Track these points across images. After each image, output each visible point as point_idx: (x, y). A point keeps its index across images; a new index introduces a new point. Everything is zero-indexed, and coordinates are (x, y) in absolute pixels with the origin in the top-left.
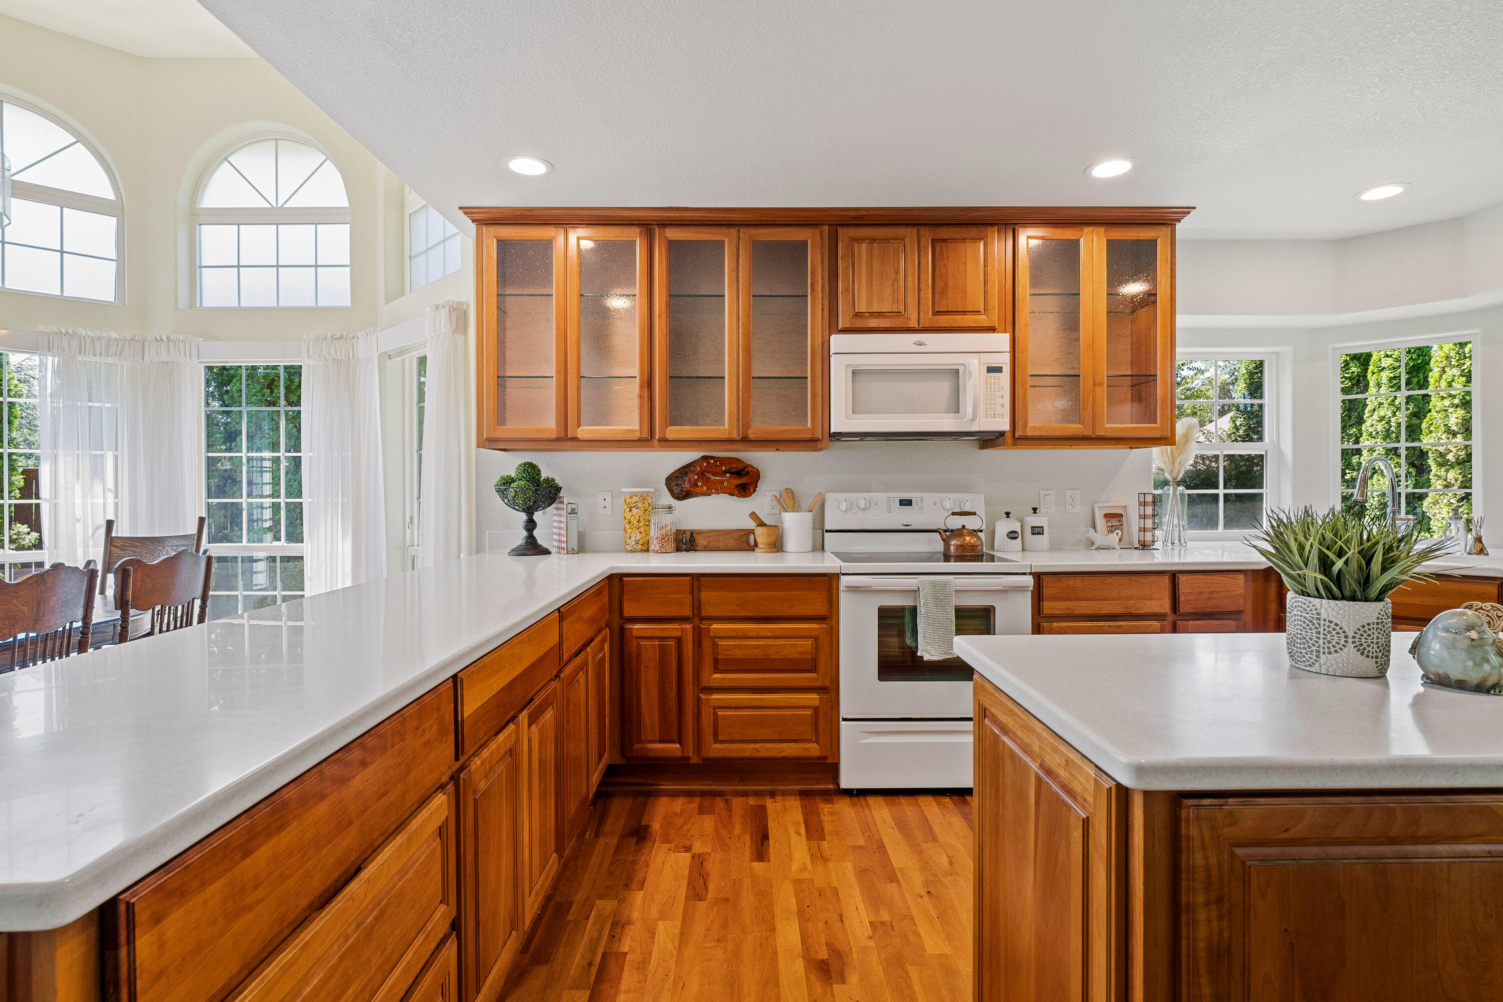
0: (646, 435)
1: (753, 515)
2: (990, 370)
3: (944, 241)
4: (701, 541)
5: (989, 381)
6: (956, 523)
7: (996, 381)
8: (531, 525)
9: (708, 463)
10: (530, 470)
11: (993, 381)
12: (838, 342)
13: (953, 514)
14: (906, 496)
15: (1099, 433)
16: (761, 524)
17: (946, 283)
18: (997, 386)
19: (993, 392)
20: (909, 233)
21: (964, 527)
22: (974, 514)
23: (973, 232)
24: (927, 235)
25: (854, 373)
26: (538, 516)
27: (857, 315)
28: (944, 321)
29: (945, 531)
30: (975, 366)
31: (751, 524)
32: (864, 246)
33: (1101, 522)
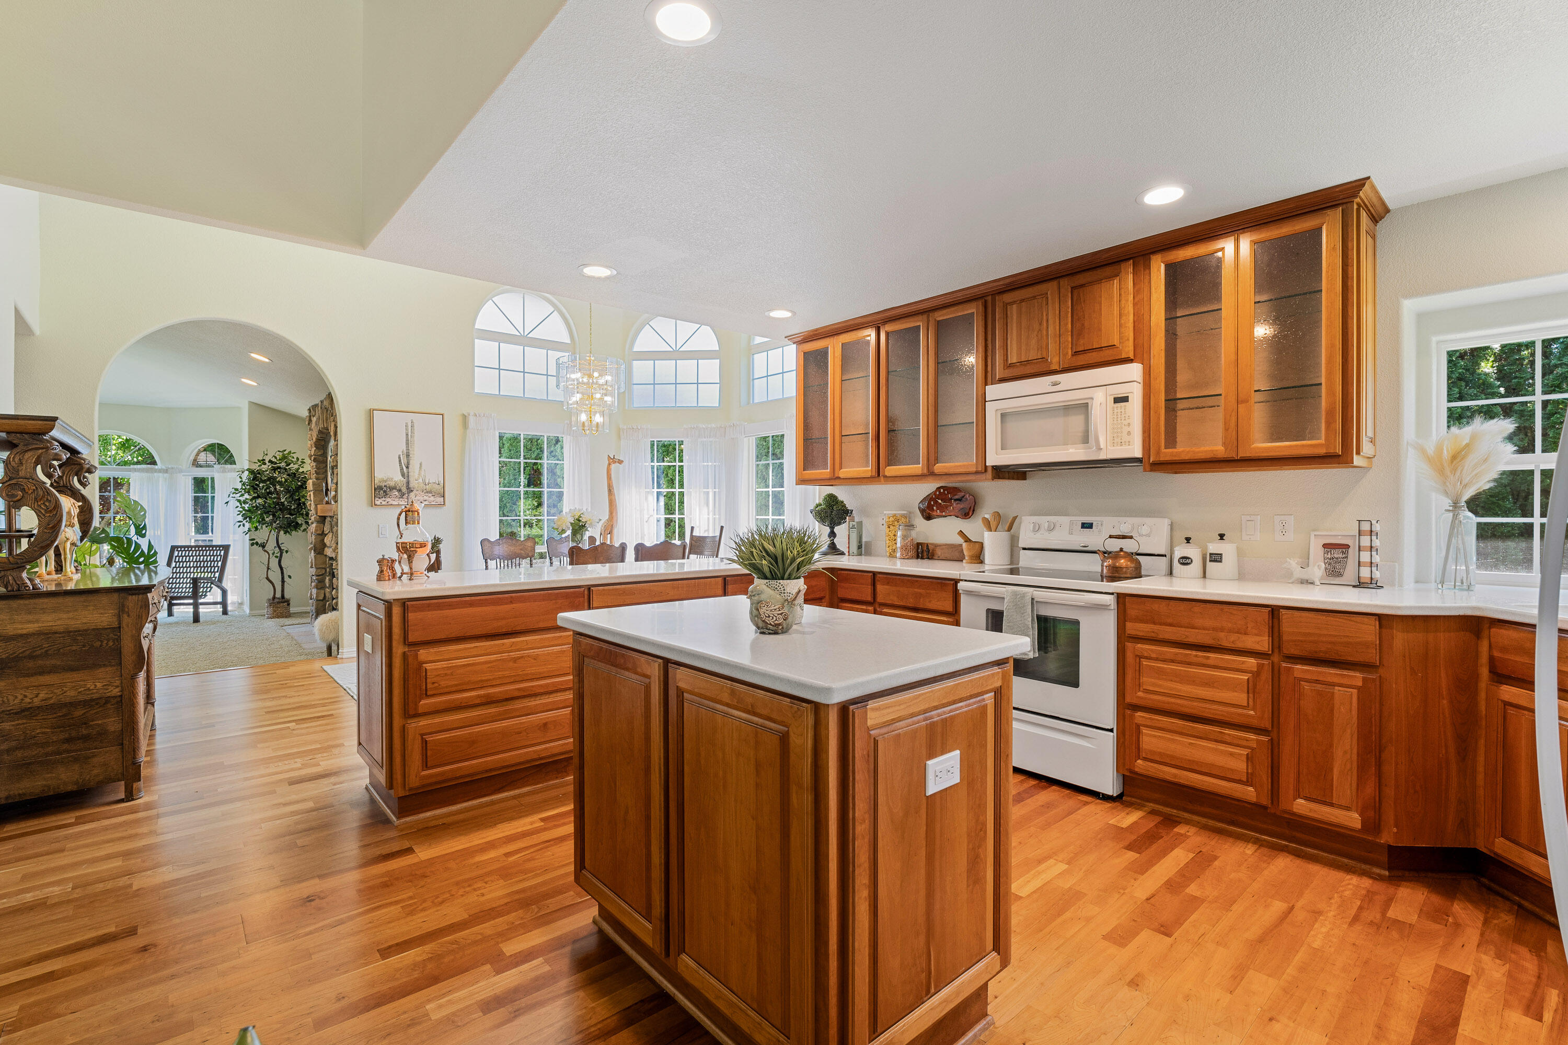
0: (874, 474)
1: (961, 533)
2: (1117, 400)
3: (1082, 286)
4: (939, 552)
5: (1116, 411)
6: (1114, 545)
7: (1123, 410)
8: (832, 534)
9: (940, 492)
10: (832, 500)
11: (1119, 411)
12: (992, 391)
13: (1111, 537)
14: (1087, 519)
15: (1242, 454)
16: (967, 540)
17: (1083, 325)
18: (1123, 416)
19: (1119, 421)
20: (1050, 288)
21: (1121, 550)
22: (1131, 537)
23: (1108, 271)
24: (1066, 284)
25: (1003, 415)
26: (836, 529)
27: (1011, 366)
28: (1082, 359)
29: (1105, 553)
30: (1100, 400)
31: (960, 540)
32: (1015, 306)
33: (1316, 552)
